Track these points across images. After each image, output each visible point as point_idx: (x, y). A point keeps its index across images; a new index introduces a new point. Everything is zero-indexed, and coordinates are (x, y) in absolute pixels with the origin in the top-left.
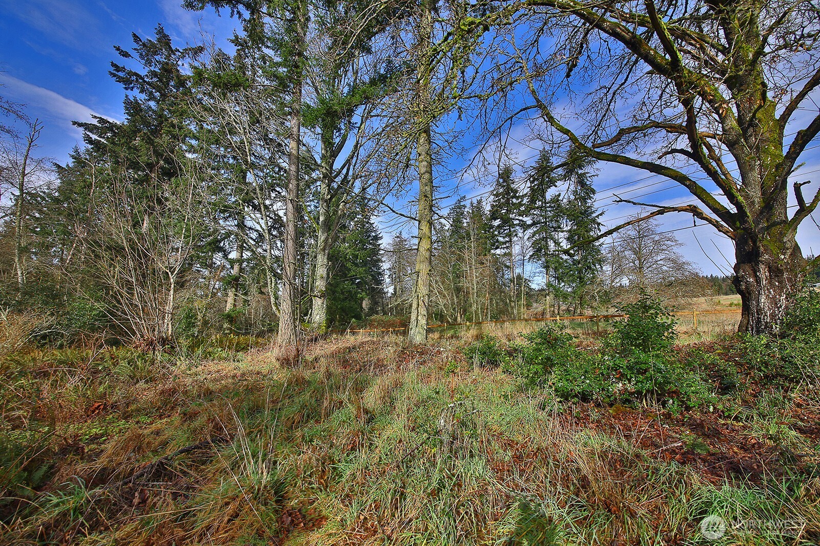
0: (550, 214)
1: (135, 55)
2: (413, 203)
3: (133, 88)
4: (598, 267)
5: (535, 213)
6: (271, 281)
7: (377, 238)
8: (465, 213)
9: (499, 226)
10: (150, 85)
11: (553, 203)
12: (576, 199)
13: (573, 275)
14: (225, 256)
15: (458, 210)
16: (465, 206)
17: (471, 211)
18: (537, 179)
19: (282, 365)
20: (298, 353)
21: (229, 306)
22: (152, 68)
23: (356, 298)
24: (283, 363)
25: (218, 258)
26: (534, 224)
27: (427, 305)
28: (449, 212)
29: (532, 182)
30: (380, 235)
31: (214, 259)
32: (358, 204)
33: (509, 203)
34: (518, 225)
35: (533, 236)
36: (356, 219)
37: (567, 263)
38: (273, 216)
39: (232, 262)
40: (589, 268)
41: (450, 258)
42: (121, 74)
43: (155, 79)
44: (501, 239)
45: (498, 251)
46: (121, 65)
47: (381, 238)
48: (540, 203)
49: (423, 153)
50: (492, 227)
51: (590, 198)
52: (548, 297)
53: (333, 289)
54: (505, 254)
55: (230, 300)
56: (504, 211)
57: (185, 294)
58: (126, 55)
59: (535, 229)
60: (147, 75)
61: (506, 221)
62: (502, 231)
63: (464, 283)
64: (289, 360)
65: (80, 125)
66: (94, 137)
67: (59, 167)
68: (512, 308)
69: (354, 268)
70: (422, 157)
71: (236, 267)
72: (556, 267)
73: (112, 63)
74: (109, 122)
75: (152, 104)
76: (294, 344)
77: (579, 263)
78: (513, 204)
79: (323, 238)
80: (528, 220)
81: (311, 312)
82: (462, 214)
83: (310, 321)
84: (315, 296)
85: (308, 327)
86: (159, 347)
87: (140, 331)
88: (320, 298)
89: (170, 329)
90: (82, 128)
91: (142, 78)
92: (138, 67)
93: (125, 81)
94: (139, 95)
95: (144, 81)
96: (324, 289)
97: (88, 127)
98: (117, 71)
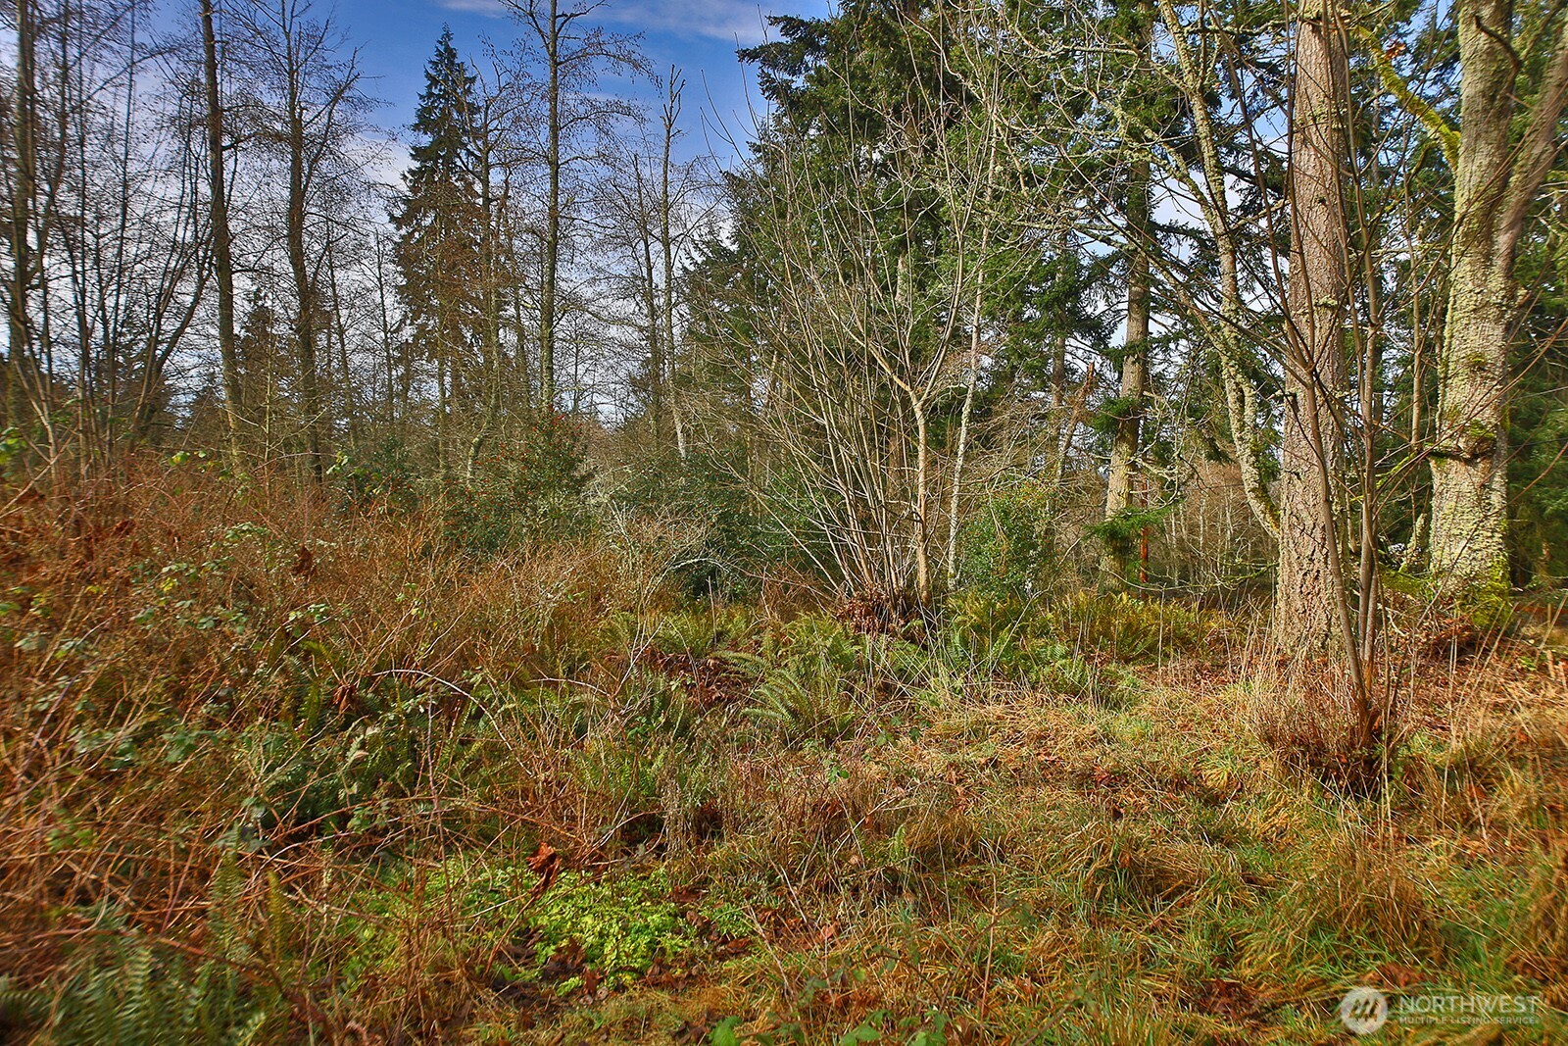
6: (1241, 400)
14: (1100, 342)
19: (1289, 765)
20: (1372, 722)
21: (1114, 503)
24: (1293, 759)
25: (1079, 353)
31: (1068, 357)
38: (1248, 165)
39: (1117, 358)
55: (1117, 482)
64: (1321, 748)
65: (753, 54)
66: (779, 76)
71: (1131, 371)
74: (802, 23)
76: (1342, 670)
81: (1426, 529)
83: (1417, 569)
84: (1440, 456)
85: (1410, 589)
86: (897, 623)
87: (853, 567)
88: (1467, 462)
89: (922, 569)
90: (757, 62)
96: (1487, 417)
97: (767, 54)
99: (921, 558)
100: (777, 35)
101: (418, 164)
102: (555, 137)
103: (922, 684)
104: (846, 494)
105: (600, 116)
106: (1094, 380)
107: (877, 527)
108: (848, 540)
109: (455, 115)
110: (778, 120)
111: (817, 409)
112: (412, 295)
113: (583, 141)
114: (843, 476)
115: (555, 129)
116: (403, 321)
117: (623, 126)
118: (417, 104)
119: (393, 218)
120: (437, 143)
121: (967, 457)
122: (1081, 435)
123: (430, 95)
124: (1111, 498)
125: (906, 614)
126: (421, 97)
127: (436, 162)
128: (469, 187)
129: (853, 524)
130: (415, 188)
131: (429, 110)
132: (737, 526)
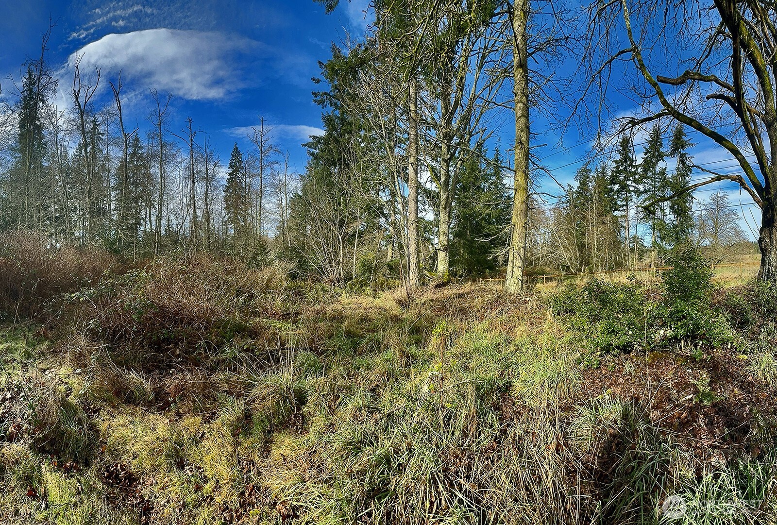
0: (658, 184)
1: (323, 78)
3: (326, 105)
4: (690, 231)
5: (646, 182)
8: (591, 177)
10: (334, 98)
11: (661, 175)
12: (678, 175)
13: (672, 236)
15: (585, 173)
16: (590, 171)
17: (596, 176)
18: (650, 152)
20: (408, 296)
21: (389, 257)
22: (334, 84)
26: (646, 191)
27: (522, 257)
28: (576, 175)
29: (646, 154)
33: (627, 171)
34: (633, 191)
35: (644, 202)
37: (669, 226)
40: (684, 231)
41: (574, 217)
42: (318, 98)
43: (336, 91)
44: (619, 203)
45: (616, 213)
46: (317, 92)
48: (651, 174)
49: (519, 92)
51: (688, 175)
52: (653, 253)
53: (470, 244)
54: (622, 216)
56: (623, 178)
58: (318, 81)
59: (646, 196)
60: (331, 91)
61: (624, 187)
62: (620, 195)
65: (306, 145)
66: (312, 150)
67: (301, 176)
68: (626, 261)
70: (518, 97)
72: (660, 229)
73: (313, 92)
74: (317, 137)
75: (337, 112)
77: (677, 227)
78: (630, 172)
80: (641, 188)
82: (588, 177)
84: (439, 250)
85: (434, 275)
86: (337, 284)
87: (328, 272)
89: (342, 272)
90: (307, 147)
91: (329, 95)
92: (327, 87)
93: (321, 102)
94: (330, 110)
95: (330, 96)
96: (446, 243)
97: (309, 145)
98: (316, 97)
99: (342, 270)
100: (311, 140)
101: (229, 177)
102: (262, 171)
103: (340, 295)
104: (326, 256)
105: (271, 164)
107: (332, 263)
108: (326, 267)
109: (237, 164)
110: (312, 161)
112: (227, 208)
113: (267, 171)
115: (262, 169)
116: (225, 215)
117: (276, 167)
118: (229, 162)
119: (224, 191)
120: (233, 172)
121: (357, 247)
123: (232, 160)
125: (338, 282)
126: (230, 160)
127: (233, 176)
128: (240, 181)
129: (327, 263)
130: (229, 183)
131: (232, 163)
132: (303, 263)
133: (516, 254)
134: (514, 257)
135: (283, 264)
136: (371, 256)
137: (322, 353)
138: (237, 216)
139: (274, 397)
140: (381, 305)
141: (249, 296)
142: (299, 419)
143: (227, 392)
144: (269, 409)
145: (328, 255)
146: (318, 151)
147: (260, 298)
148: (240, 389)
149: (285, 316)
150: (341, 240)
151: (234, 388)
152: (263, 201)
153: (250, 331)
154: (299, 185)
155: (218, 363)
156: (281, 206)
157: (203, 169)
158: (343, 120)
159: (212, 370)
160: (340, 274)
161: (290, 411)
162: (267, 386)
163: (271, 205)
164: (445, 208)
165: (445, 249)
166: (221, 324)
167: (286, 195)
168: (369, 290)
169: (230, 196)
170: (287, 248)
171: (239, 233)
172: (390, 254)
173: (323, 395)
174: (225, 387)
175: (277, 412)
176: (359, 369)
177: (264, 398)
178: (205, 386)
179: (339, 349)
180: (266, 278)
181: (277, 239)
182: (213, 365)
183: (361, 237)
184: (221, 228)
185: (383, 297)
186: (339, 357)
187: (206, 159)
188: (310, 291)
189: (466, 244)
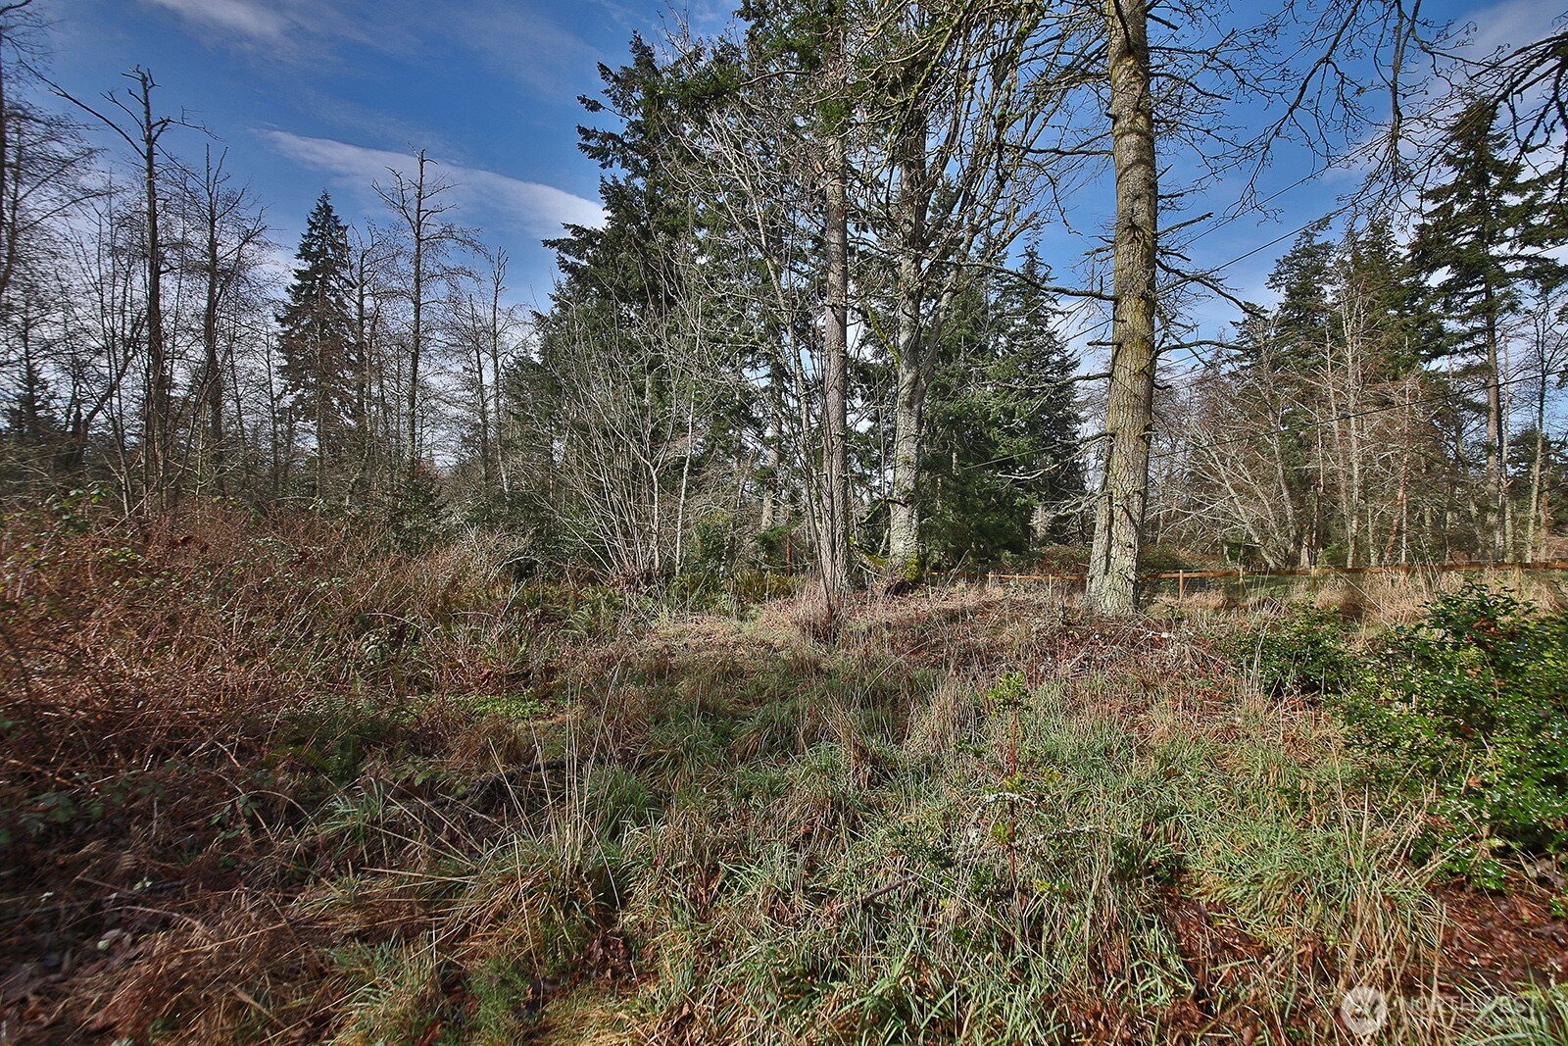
1: (606, 101)
2: (1099, 256)
3: (611, 162)
7: (1065, 367)
8: (1330, 265)
9: (1446, 288)
10: (633, 149)
15: (1305, 261)
16: (1327, 247)
17: (1349, 258)
19: (803, 634)
20: (832, 614)
21: (765, 521)
22: (633, 118)
23: (1011, 506)
24: (804, 631)
25: (748, 436)
27: (1136, 517)
30: (1073, 359)
32: (1018, 294)
36: (1013, 329)
42: (592, 143)
43: (639, 136)
44: (1451, 325)
45: (1441, 364)
46: (590, 128)
47: (1075, 364)
50: (1419, 290)
53: (960, 488)
57: (700, 502)
58: (594, 106)
60: (626, 133)
62: (1458, 299)
63: (1318, 463)
64: (815, 625)
65: (553, 244)
66: (570, 259)
67: (539, 316)
69: (1007, 440)
70: (1124, 123)
71: (773, 452)
73: (579, 127)
74: (585, 230)
75: (639, 182)
79: (908, 378)
81: (889, 536)
83: (886, 553)
84: (893, 502)
85: (882, 563)
86: (644, 588)
87: (619, 560)
88: (903, 505)
89: (657, 559)
90: (555, 249)
91: (621, 141)
92: (614, 122)
93: (600, 153)
94: (620, 173)
95: (624, 144)
96: (911, 486)
97: (562, 245)
98: (587, 139)
99: (656, 553)
100: (568, 235)
101: (299, 282)
102: (418, 286)
103: (655, 616)
104: (615, 519)
105: (450, 273)
106: (758, 455)
107: (632, 536)
108: (616, 544)
109: (330, 251)
110: (569, 284)
111: (598, 472)
112: (293, 372)
113: (438, 289)
114: (613, 510)
115: (418, 281)
116: (284, 392)
117: (466, 283)
118: (300, 240)
119: (278, 319)
120: (315, 270)
121: (686, 497)
122: (750, 485)
123: (311, 235)
124: (765, 519)
125: (648, 582)
126: (304, 236)
127: (314, 282)
128: (340, 301)
129: (619, 535)
130: (296, 299)
131: (310, 245)
132: (547, 536)
133: (1118, 513)
134: (1112, 518)
135: (492, 541)
136: (722, 516)
137: (643, 765)
138: (326, 398)
139: (532, 905)
140: (762, 636)
141: (393, 633)
142: (617, 948)
143: (362, 936)
144: (520, 941)
145: (621, 515)
146: (585, 263)
147: (432, 637)
148: (411, 912)
149: (516, 680)
150: (655, 479)
151: (387, 917)
152: (421, 367)
153: (413, 737)
154: (535, 337)
155: (309, 855)
156: (476, 385)
157: (199, 238)
158: (653, 201)
159: (291, 883)
160: (652, 562)
161: (586, 932)
162: (511, 878)
163: (446, 379)
164: (910, 405)
165: (910, 500)
166: (302, 731)
167: (495, 359)
168: (725, 601)
169: (303, 337)
170: (499, 498)
171: (334, 449)
172: (767, 513)
173: (676, 871)
174: (355, 921)
175: (546, 944)
176: (748, 796)
177: (501, 915)
178: (277, 939)
179: (688, 749)
180: (444, 579)
181: (463, 469)
182: (291, 866)
183: (697, 473)
184: (268, 428)
185: (763, 618)
186: (690, 768)
187: (212, 213)
188: (576, 609)
189: (949, 488)
